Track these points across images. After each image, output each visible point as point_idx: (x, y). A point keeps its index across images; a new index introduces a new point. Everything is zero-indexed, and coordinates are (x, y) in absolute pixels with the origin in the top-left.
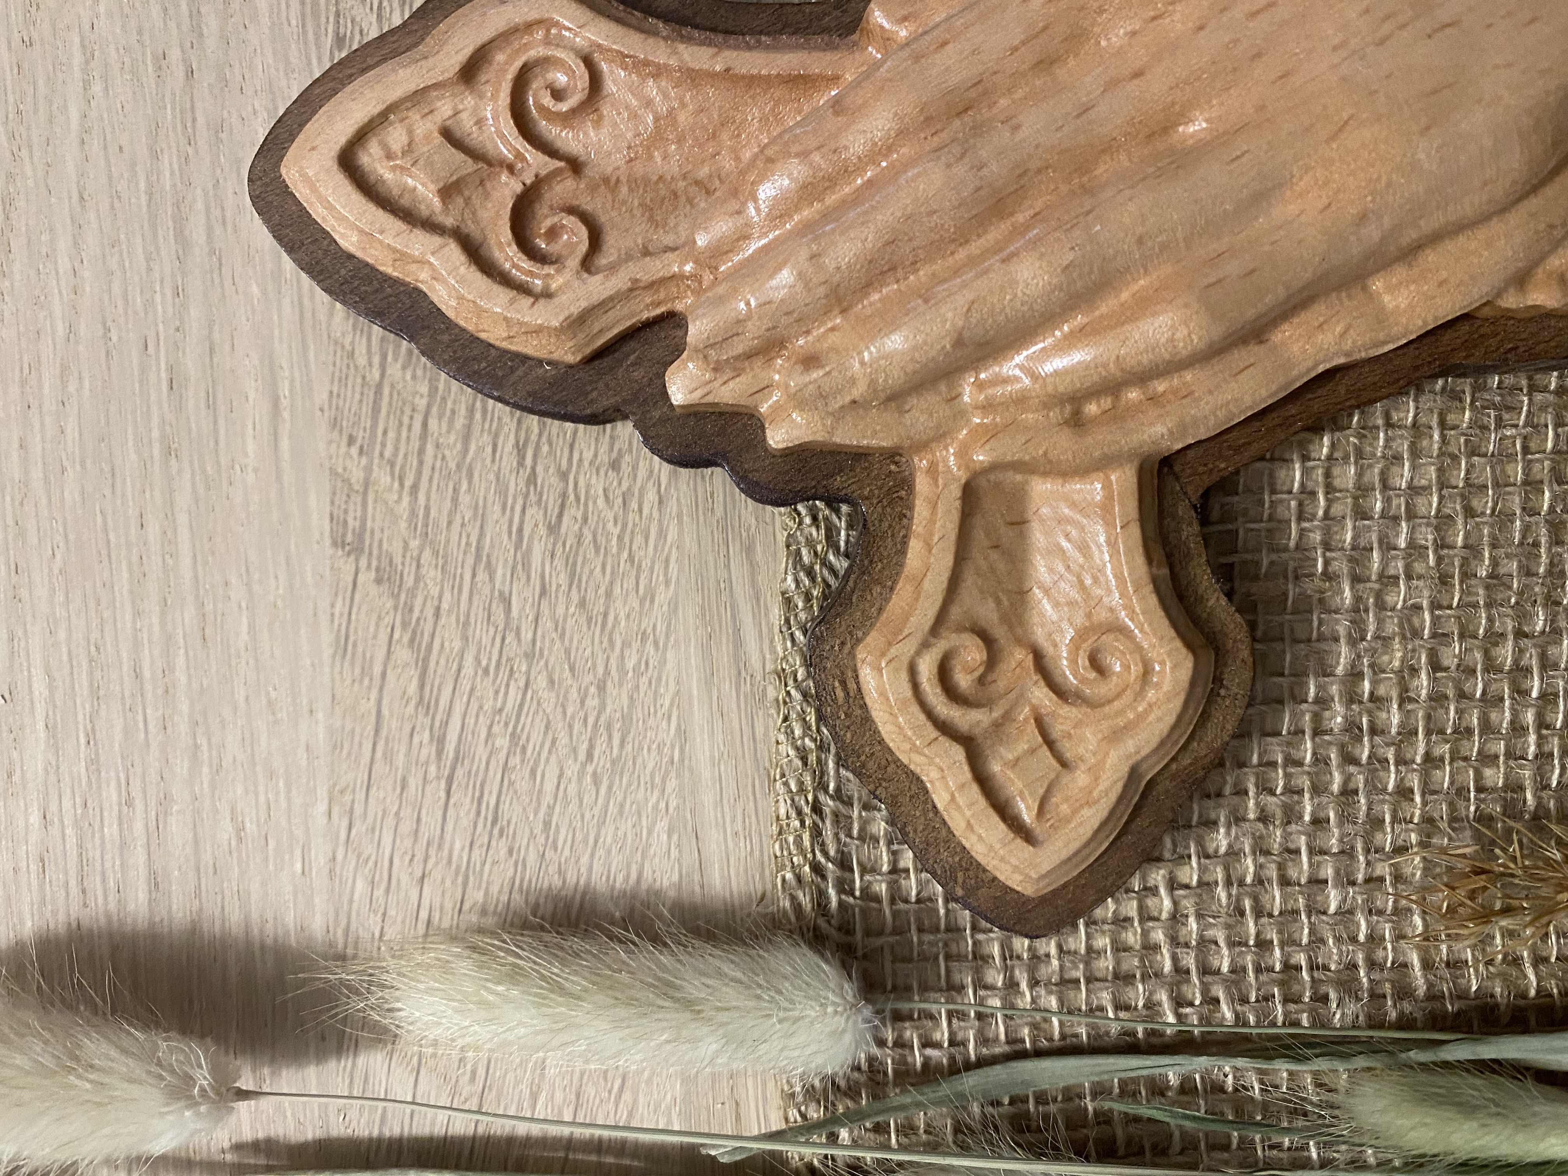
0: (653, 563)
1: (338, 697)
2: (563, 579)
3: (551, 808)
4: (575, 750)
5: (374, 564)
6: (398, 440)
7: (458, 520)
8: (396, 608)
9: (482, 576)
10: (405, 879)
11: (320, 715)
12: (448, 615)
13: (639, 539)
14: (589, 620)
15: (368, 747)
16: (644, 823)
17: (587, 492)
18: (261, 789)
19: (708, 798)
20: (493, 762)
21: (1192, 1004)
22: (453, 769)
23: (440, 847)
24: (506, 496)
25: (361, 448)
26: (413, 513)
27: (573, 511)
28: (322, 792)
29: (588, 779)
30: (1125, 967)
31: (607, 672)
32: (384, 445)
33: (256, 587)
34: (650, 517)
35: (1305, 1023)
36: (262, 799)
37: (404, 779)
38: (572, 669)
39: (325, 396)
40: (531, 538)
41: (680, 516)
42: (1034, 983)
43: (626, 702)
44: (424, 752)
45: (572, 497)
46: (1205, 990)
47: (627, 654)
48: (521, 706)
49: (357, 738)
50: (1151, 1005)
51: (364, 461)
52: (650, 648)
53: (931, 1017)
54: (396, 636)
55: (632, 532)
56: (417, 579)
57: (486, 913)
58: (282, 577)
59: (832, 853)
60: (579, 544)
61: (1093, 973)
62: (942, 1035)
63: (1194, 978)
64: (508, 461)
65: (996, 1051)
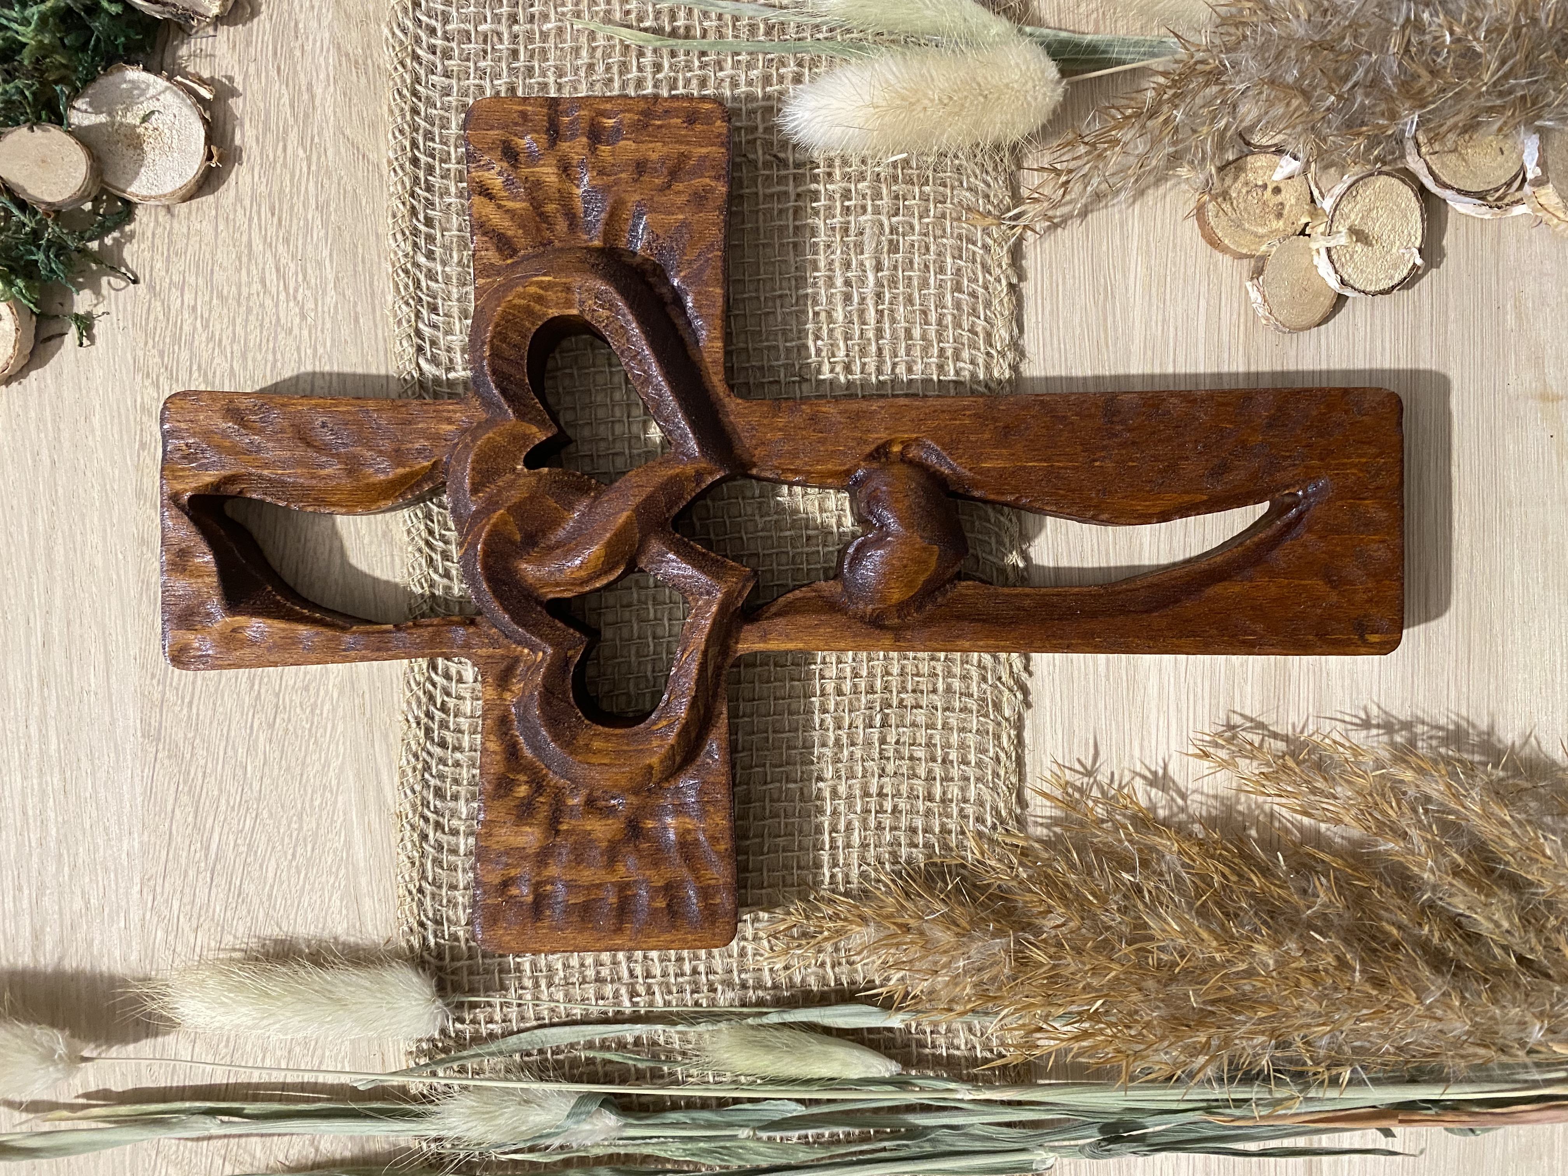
0: (329, 745)
1: (146, 824)
2: (277, 754)
3: (272, 887)
4: (285, 853)
5: (167, 747)
7: (215, 722)
8: (179, 774)
9: (230, 754)
10: (187, 929)
11: (136, 835)
12: (210, 777)
13: (321, 731)
14: (292, 779)
15: (163, 854)
16: (327, 896)
17: (290, 705)
18: (100, 878)
19: (364, 880)
20: (237, 861)
21: (640, 995)
22: (214, 865)
23: (207, 911)
24: (243, 708)
26: (189, 718)
27: (282, 716)
28: (137, 880)
29: (293, 870)
30: (602, 974)
31: (303, 808)
33: (96, 762)
34: (327, 718)
35: (704, 1005)
36: (100, 885)
37: (186, 872)
38: (283, 806)
40: (258, 732)
41: (344, 717)
42: (549, 985)
43: (314, 825)
44: (197, 856)
45: (282, 707)
46: (648, 986)
47: (315, 797)
48: (254, 828)
49: (157, 848)
50: (616, 996)
51: (160, 687)
52: (328, 795)
53: (490, 1005)
54: (180, 789)
55: (317, 727)
56: (192, 756)
57: (234, 950)
58: (112, 755)
59: (431, 915)
60: (286, 734)
61: (584, 978)
62: (498, 1017)
63: (640, 980)
64: (244, 688)
65: (528, 1024)
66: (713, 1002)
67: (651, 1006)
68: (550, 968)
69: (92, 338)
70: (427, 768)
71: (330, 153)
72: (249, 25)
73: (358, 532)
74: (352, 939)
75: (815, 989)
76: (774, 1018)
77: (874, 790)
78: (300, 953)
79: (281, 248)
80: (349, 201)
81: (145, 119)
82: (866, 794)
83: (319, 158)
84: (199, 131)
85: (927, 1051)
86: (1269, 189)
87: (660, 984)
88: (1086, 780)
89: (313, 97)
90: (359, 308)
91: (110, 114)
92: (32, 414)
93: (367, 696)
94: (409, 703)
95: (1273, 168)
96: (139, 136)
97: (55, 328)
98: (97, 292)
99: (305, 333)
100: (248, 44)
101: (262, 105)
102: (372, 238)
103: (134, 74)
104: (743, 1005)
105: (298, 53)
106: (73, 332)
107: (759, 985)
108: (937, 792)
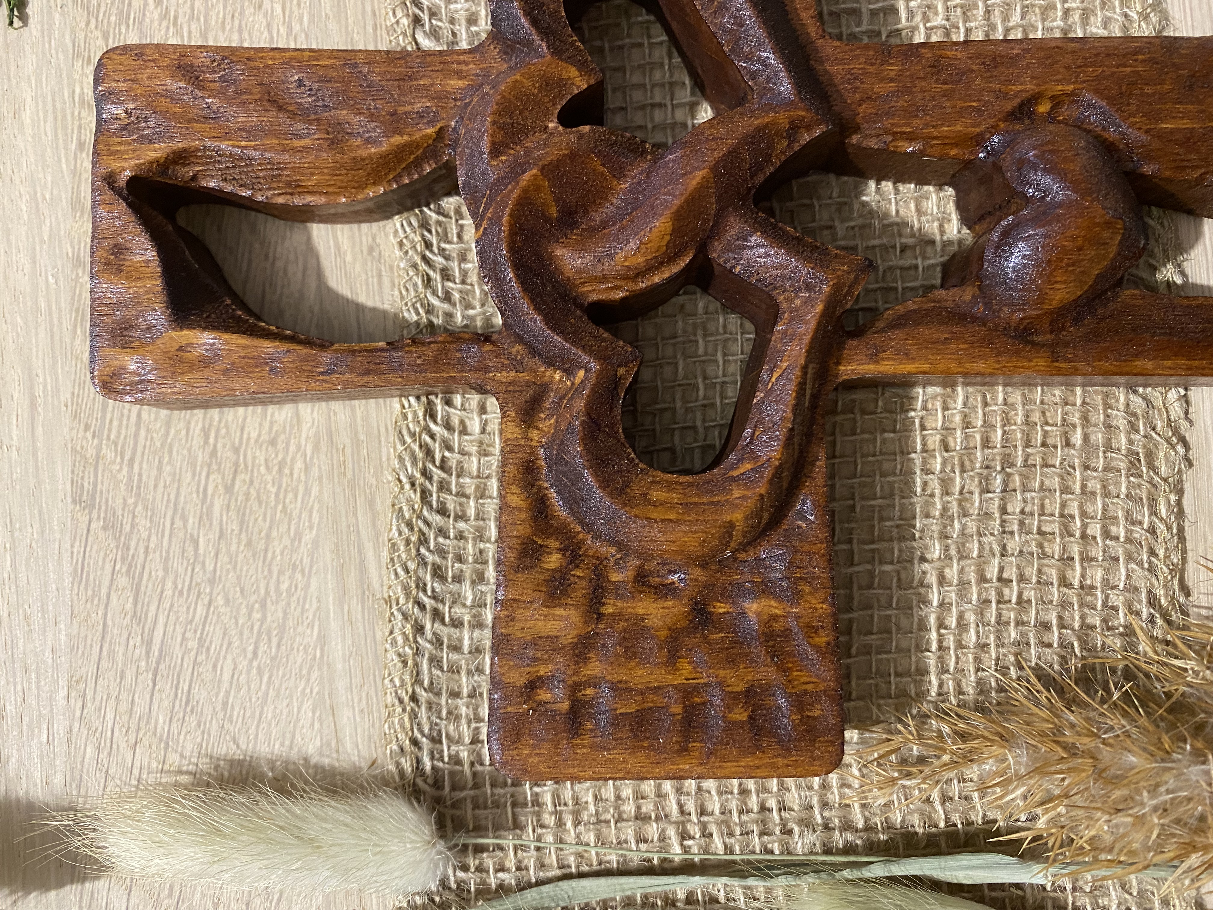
0: (301, 513)
1: (76, 612)
2: (235, 527)
3: (228, 693)
4: (245, 650)
5: (102, 515)
6: (120, 426)
7: (162, 484)
8: (117, 547)
9: (178, 523)
10: (123, 745)
11: (62, 626)
12: (154, 552)
13: (290, 496)
14: (254, 555)
15: (96, 649)
16: (295, 704)
17: (253, 463)
18: (18, 680)
19: (341, 684)
20: (186, 659)
21: (694, 838)
22: (158, 664)
23: (148, 722)
24: (195, 467)
25: (94, 432)
26: (130, 478)
27: (243, 476)
28: (63, 682)
29: (254, 671)
30: (644, 810)
31: (267, 593)
32: (110, 430)
33: (17, 534)
34: (299, 480)
35: (777, 852)
36: (19, 688)
37: (123, 671)
38: (242, 591)
39: (69, 396)
40: (213, 495)
41: (320, 478)
42: (577, 823)
43: (281, 615)
44: (137, 651)
45: (242, 466)
46: (704, 826)
47: (282, 579)
48: (206, 617)
49: (89, 642)
50: (663, 838)
51: (96, 441)
52: (299, 576)
53: (501, 848)
54: (118, 567)
55: (286, 491)
56: (132, 526)
57: (181, 772)
58: (36, 526)
59: (426, 731)
60: (247, 499)
61: (620, 815)
62: (511, 863)
63: (694, 818)
64: (197, 441)
65: (550, 874)
66: (788, 849)
67: (706, 852)
68: (577, 801)
69: (24, 18)
70: (423, 540)
73: (338, 247)
74: (326, 761)
75: (920, 831)
76: (878, 870)
77: (992, 573)
78: (261, 777)
82: (982, 579)
87: (719, 824)
93: (348, 451)
94: (401, 458)
104: (827, 851)
106: (3, 12)
107: (847, 826)
108: (1075, 576)
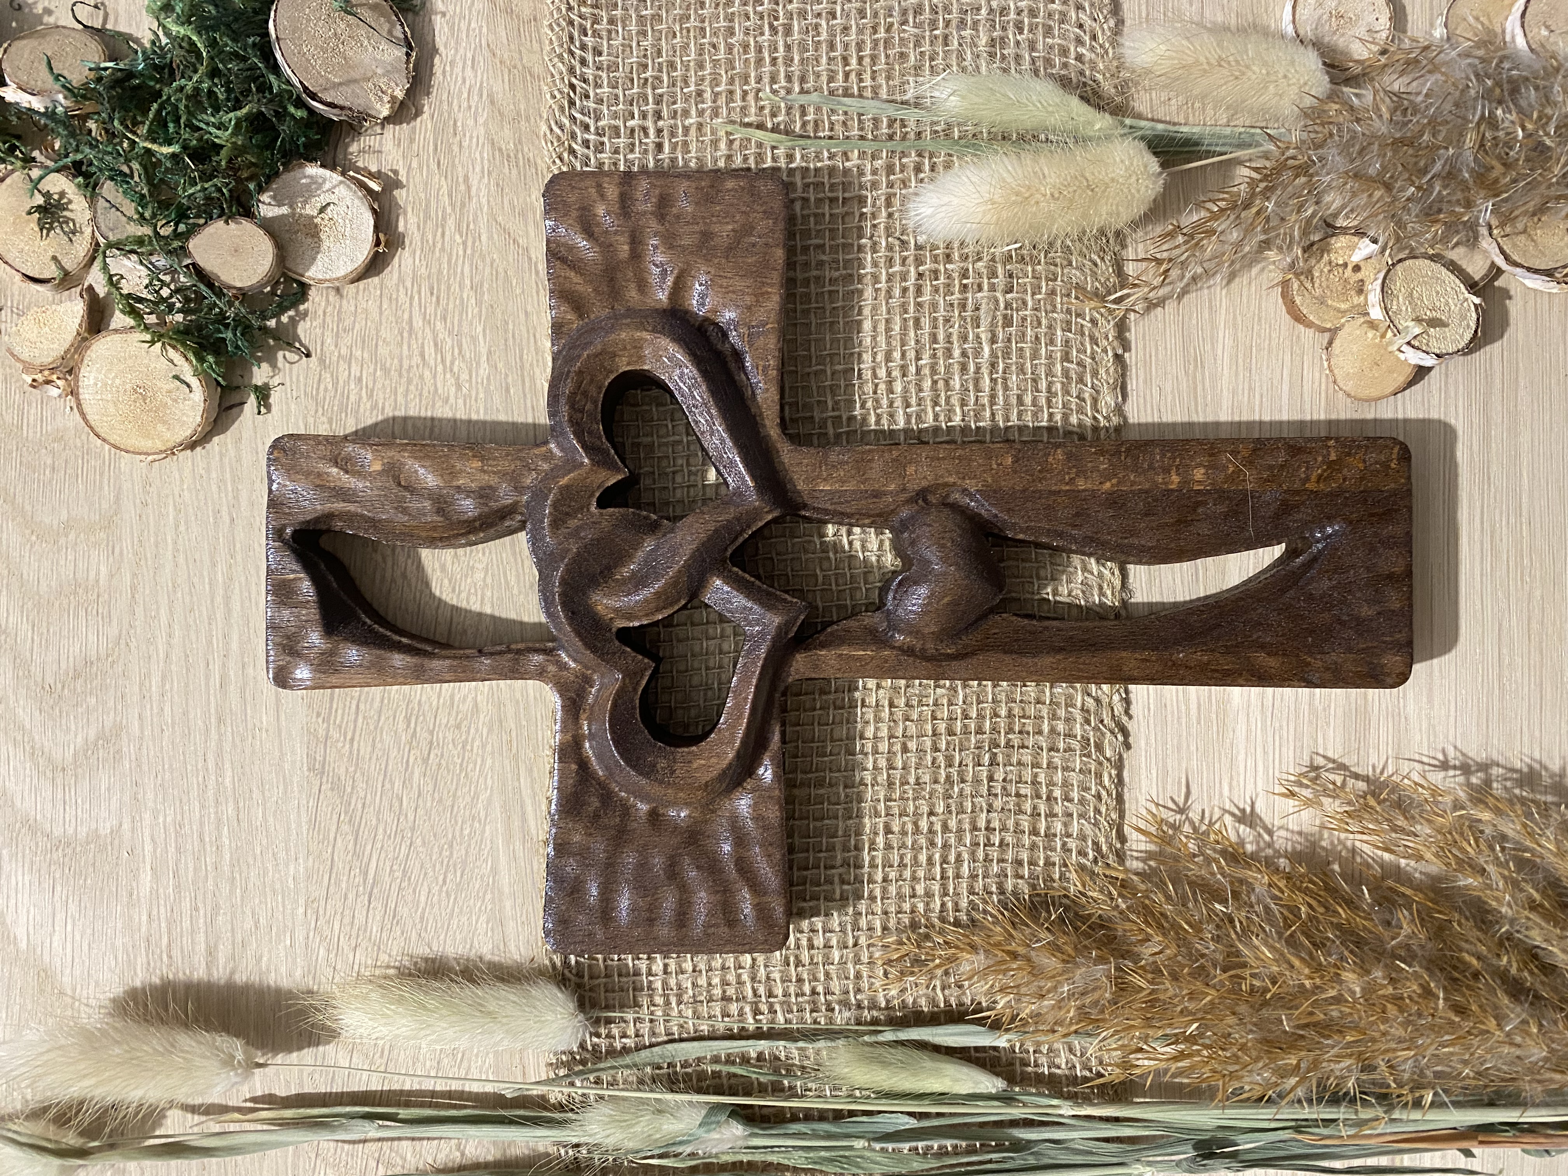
0: (478, 778)
1: (311, 851)
2: (430, 787)
3: (424, 909)
4: (437, 879)
5: (330, 780)
6: (343, 714)
7: (375, 756)
8: (342, 803)
9: (387, 786)
10: (346, 948)
11: (301, 861)
12: (370, 807)
13: (471, 766)
14: (444, 809)
15: (326, 877)
16: (474, 918)
17: (443, 742)
18: (269, 900)
19: (508, 904)
20: (393, 885)
21: (763, 1013)
22: (372, 888)
23: (365, 931)
24: (400, 744)
25: (324, 718)
26: (351, 752)
27: (436, 751)
28: (302, 901)
29: (444, 894)
30: (727, 993)
31: (454, 837)
32: (336, 717)
33: (267, 793)
34: (477, 754)
35: (822, 1023)
36: (269, 906)
37: (346, 894)
38: (435, 835)
40: (413, 765)
41: (493, 753)
42: (679, 1003)
43: (464, 853)
44: (357, 879)
45: (435, 744)
46: (771, 1006)
47: (464, 827)
48: (408, 854)
49: (320, 874)
50: (741, 1014)
51: (325, 725)
52: (477, 825)
53: (624, 1020)
54: (342, 818)
55: (468, 762)
56: (353, 788)
57: (388, 967)
58: (281, 787)
60: (439, 768)
61: (711, 997)
62: (631, 1031)
63: (763, 999)
64: (402, 726)
65: (660, 1040)
66: (831, 1021)
67: (773, 1023)
68: (679, 987)
69: (268, 408)
71: (484, 238)
72: (412, 124)
73: (507, 582)
74: (497, 959)
75: (926, 1009)
76: (889, 1036)
77: (982, 824)
78: (451, 969)
79: (439, 325)
80: (500, 282)
81: (322, 210)
82: (975, 828)
83: (474, 243)
84: (369, 220)
85: (1030, 1069)
86: (1350, 267)
87: (782, 1004)
88: (1178, 817)
89: (469, 188)
90: (510, 380)
91: (291, 207)
92: (214, 475)
93: (514, 734)
95: (1353, 248)
96: (316, 226)
97: (235, 398)
98: (274, 365)
99: (460, 402)
100: (412, 141)
101: (423, 196)
102: (522, 316)
103: (313, 170)
104: (859, 1024)
105: (456, 148)
106: (252, 401)
107: (873, 1006)
108: (1042, 827)
